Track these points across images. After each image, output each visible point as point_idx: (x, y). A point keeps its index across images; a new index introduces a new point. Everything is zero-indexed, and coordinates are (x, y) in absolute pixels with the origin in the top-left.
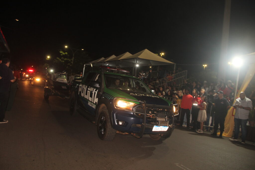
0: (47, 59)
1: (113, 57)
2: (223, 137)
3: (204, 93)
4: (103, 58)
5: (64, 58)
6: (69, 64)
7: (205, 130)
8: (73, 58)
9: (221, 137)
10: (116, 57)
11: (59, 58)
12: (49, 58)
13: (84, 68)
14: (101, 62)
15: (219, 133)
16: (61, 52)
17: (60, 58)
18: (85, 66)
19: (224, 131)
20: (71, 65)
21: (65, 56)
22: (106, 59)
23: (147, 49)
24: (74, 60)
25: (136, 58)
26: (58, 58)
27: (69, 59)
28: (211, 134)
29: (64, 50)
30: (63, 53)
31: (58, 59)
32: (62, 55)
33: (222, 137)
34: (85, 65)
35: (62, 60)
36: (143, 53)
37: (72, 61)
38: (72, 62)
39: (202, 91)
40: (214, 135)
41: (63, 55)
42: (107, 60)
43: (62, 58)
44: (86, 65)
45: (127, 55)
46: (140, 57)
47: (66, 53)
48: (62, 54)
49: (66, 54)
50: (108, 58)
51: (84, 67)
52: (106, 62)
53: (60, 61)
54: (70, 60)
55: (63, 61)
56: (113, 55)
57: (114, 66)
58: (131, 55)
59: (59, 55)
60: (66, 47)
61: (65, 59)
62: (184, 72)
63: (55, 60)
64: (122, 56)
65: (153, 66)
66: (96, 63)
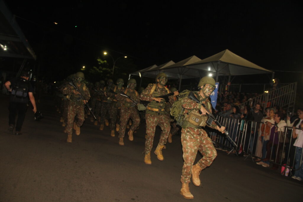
0: (82, 69)
1: (171, 63)
4: (155, 66)
6: (108, 75)
10: (174, 63)
12: (85, 69)
16: (99, 60)
17: (98, 68)
18: (130, 77)
21: (103, 65)
23: (228, 49)
24: (114, 69)
26: (95, 67)
27: (108, 69)
29: (103, 58)
30: (102, 62)
31: (94, 69)
32: (100, 63)
35: (100, 70)
36: (225, 54)
37: (112, 71)
38: (113, 73)
41: (101, 64)
43: (100, 67)
44: (131, 75)
45: (194, 59)
46: (222, 60)
47: (105, 61)
48: (100, 62)
49: (104, 63)
50: (164, 66)
52: (163, 69)
53: (97, 71)
54: (109, 70)
55: (102, 72)
57: (170, 76)
58: (200, 60)
59: (97, 64)
60: (105, 53)
61: (104, 69)
62: (292, 85)
63: (91, 69)
64: (188, 61)
65: (232, 77)
66: (147, 72)
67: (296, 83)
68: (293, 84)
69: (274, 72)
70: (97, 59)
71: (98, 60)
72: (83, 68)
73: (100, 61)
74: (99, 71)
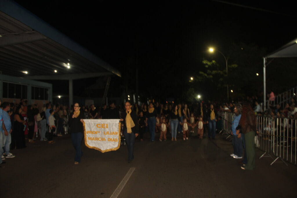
0: (190, 81)
5: (212, 71)
8: (226, 67)
11: (203, 73)
12: (193, 80)
13: (264, 69)
16: (205, 62)
17: (205, 72)
21: (212, 68)
24: (228, 70)
26: (201, 73)
27: (219, 71)
30: (209, 63)
31: (201, 75)
32: (207, 66)
34: (265, 60)
35: (208, 74)
37: (225, 73)
41: (209, 66)
43: (209, 71)
47: (214, 61)
48: (207, 64)
49: (213, 64)
51: (265, 66)
53: (206, 77)
54: (222, 73)
55: (211, 76)
59: (203, 68)
60: (211, 50)
61: (214, 72)
70: (202, 60)
71: (203, 62)
73: (207, 62)
74: (208, 77)
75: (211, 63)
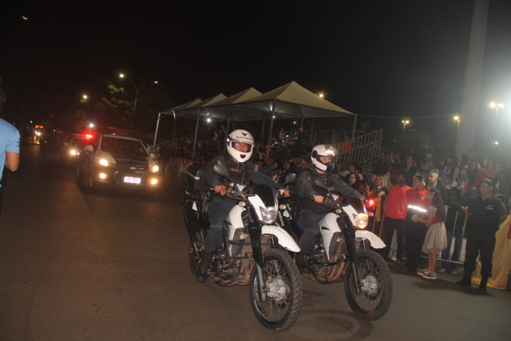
0: (82, 101)
1: (221, 97)
2: (487, 289)
3: (436, 180)
4: (198, 101)
5: (118, 100)
6: (127, 112)
7: (443, 271)
8: (136, 101)
9: (482, 290)
10: (226, 97)
11: (106, 100)
12: (87, 100)
13: (158, 121)
14: (194, 109)
15: (477, 280)
16: (111, 87)
17: (109, 99)
19: (491, 275)
20: (131, 115)
21: (119, 96)
22: (206, 103)
23: (295, 81)
24: (137, 103)
25: (272, 100)
26: (104, 99)
27: (126, 102)
28: (457, 282)
29: (118, 83)
30: (116, 90)
31: (103, 102)
32: (112, 92)
33: (485, 289)
34: (160, 114)
35: (112, 103)
36: (287, 89)
37: (133, 105)
38: (132, 108)
39: (432, 177)
40: (464, 285)
41: (115, 93)
42: (206, 105)
43: (114, 99)
44: (162, 115)
45: (252, 94)
46: (280, 97)
47: (122, 89)
48: (112, 90)
49: (120, 91)
51: (159, 119)
52: (205, 107)
53: (109, 105)
54: (129, 104)
55: (116, 106)
56: (220, 93)
57: (221, 117)
58: (260, 94)
59: (107, 93)
61: (120, 102)
62: (375, 133)
63: (98, 102)
64: (240, 97)
65: (306, 119)
66: (183, 110)
67: (381, 131)
68: (376, 131)
69: (356, 115)
70: (108, 84)
71: (109, 86)
72: (83, 99)
73: (113, 88)
74: (111, 106)
75: (119, 90)
